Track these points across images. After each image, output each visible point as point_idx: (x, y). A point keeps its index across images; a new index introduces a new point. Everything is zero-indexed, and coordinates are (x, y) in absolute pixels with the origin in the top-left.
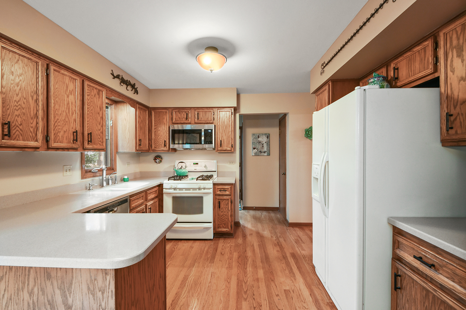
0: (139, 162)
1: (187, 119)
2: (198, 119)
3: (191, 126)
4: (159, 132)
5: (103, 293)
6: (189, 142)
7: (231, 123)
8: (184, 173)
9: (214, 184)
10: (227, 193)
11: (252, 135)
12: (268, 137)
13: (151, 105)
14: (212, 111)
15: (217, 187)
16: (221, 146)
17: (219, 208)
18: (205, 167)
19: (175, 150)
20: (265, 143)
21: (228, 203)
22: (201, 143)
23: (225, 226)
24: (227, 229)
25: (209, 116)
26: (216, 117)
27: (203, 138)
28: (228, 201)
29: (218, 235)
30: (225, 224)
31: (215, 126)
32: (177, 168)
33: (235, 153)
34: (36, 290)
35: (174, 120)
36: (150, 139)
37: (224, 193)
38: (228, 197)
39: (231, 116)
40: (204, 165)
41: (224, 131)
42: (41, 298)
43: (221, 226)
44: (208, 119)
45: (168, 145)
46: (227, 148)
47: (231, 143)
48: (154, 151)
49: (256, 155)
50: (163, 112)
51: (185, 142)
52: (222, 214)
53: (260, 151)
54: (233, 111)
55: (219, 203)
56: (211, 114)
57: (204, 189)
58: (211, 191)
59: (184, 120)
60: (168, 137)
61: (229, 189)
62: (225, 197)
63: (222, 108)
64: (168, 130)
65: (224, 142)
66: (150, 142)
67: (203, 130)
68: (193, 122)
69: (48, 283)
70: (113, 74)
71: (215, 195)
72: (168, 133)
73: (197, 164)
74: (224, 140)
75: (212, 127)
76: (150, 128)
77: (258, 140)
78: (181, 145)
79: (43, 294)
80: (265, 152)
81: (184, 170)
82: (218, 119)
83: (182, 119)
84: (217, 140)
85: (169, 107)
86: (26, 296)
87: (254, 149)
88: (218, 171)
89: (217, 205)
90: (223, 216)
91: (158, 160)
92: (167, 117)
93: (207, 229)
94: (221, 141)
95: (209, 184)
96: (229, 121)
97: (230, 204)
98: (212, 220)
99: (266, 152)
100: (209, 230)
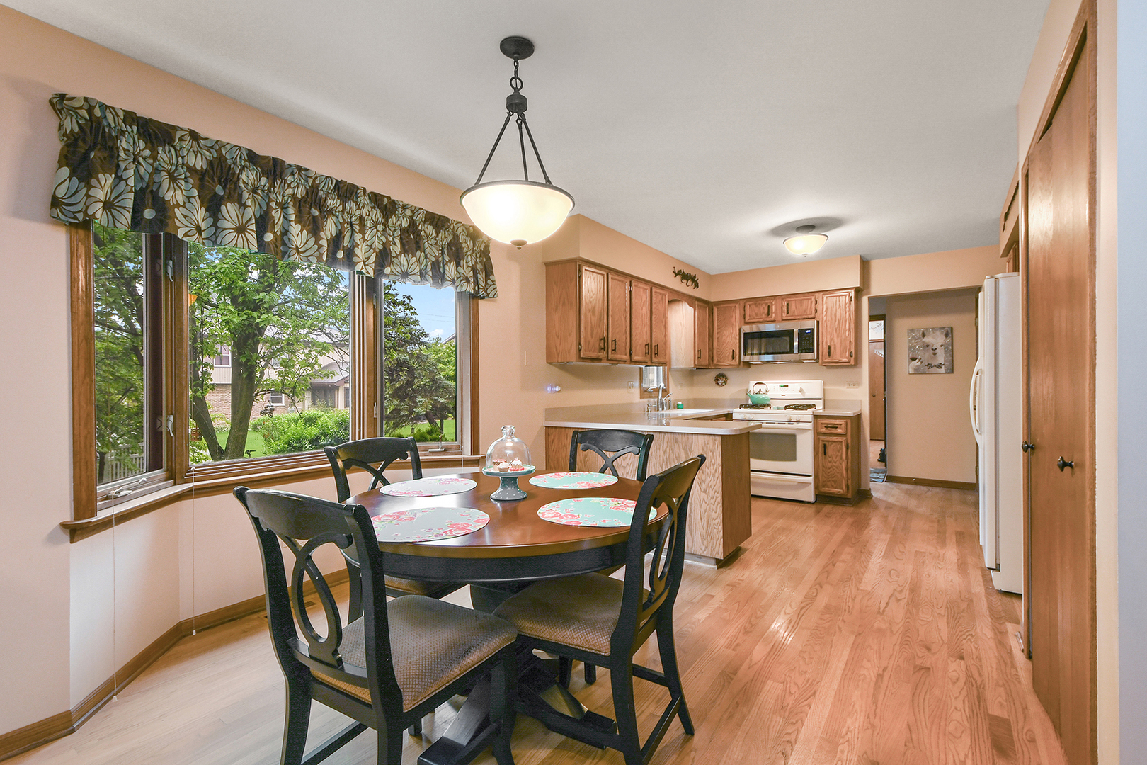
0: (692, 384)
1: (768, 314)
2: (788, 313)
3: (776, 325)
4: (724, 338)
5: (713, 453)
6: (771, 351)
7: (850, 315)
8: (764, 399)
9: (816, 417)
10: (839, 431)
11: (908, 333)
12: (949, 333)
13: (712, 299)
14: (813, 298)
15: (820, 421)
16: (829, 355)
17: (825, 454)
18: (801, 391)
19: (748, 364)
20: (941, 346)
21: (841, 448)
22: (791, 352)
23: (835, 486)
24: (839, 490)
25: (808, 306)
26: (819, 307)
27: (796, 344)
28: (842, 445)
29: (823, 498)
30: (835, 482)
31: (818, 322)
32: (752, 393)
33: (861, 367)
34: (668, 449)
35: (747, 318)
36: (711, 350)
37: (833, 431)
38: (840, 439)
39: (850, 304)
40: (799, 389)
41: (836, 329)
42: (671, 455)
43: (829, 484)
44: (805, 312)
45: (737, 357)
46: (841, 359)
47: (850, 349)
48: (717, 367)
49: (917, 371)
50: (731, 307)
51: (763, 352)
52: (830, 465)
53: (928, 364)
54: (853, 294)
55: (825, 446)
56: (811, 302)
57: (798, 422)
58: (810, 426)
59: (764, 317)
60: (738, 345)
61: (843, 426)
62: (835, 438)
63: (831, 292)
64: (738, 334)
65: (835, 348)
66: (711, 353)
67: (796, 331)
68: (779, 318)
69: (676, 446)
70: (674, 272)
71: (817, 434)
72: (738, 338)
73: (787, 386)
74: (835, 345)
75: (811, 324)
76: (711, 331)
77: (924, 342)
78: (755, 357)
79: (673, 452)
80: (939, 366)
81: (764, 396)
82: (824, 310)
83: (761, 315)
84: (823, 346)
85: (740, 299)
86: (662, 453)
87: (914, 359)
88: (826, 399)
89: (821, 450)
90: (831, 469)
91: (721, 381)
92: (737, 315)
93: (805, 484)
94: (829, 347)
95: (807, 416)
96: (846, 313)
97: (844, 449)
98: (811, 472)
99: (943, 367)
100: (806, 487)
